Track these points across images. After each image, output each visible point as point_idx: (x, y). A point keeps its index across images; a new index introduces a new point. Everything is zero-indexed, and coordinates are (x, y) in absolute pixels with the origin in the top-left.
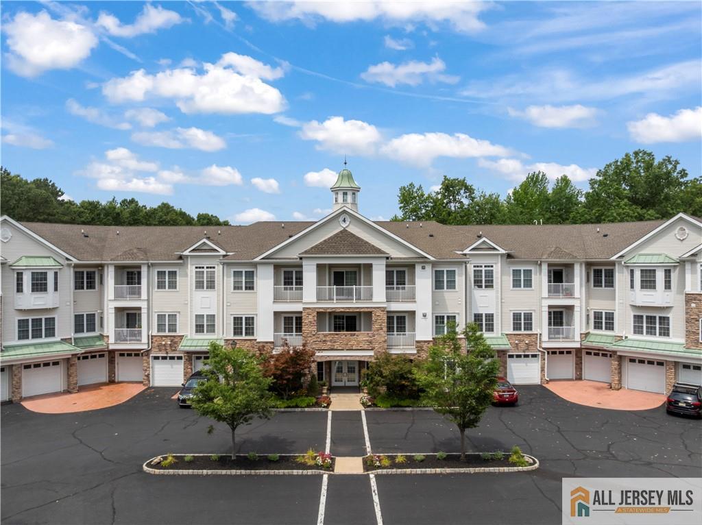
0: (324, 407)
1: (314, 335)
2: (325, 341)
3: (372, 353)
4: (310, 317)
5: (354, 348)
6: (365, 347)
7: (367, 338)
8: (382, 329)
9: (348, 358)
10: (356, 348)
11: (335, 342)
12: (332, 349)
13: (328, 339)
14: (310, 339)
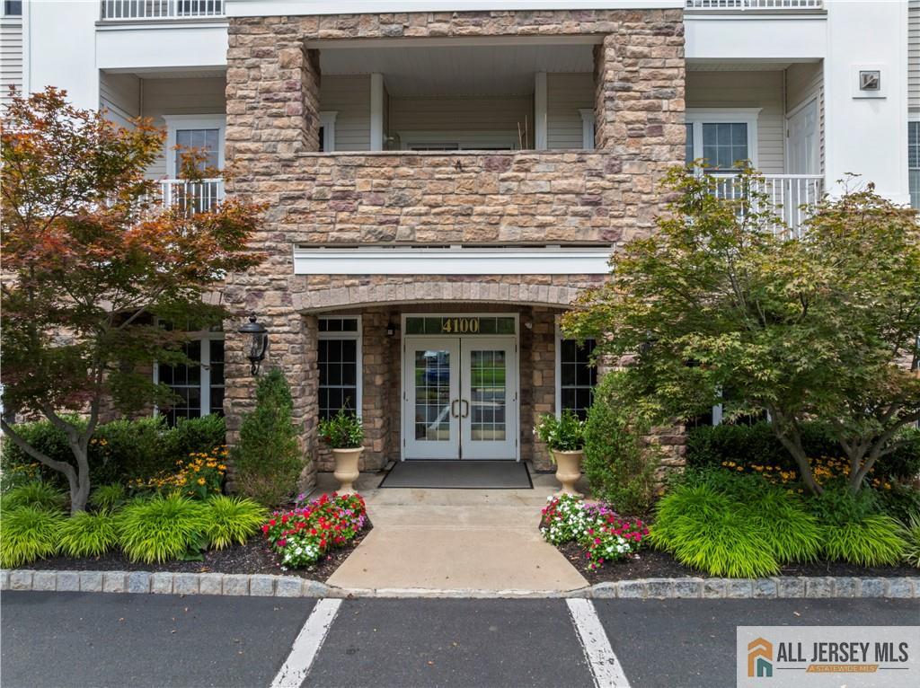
0: (299, 567)
1: (287, 164)
2: (344, 196)
3: (598, 263)
4: (267, 67)
5: (505, 232)
6: (569, 227)
7: (578, 182)
8: (657, 129)
9: (473, 293)
10: (519, 235)
11: (400, 202)
12: (386, 242)
13: (361, 185)
14: (264, 184)
